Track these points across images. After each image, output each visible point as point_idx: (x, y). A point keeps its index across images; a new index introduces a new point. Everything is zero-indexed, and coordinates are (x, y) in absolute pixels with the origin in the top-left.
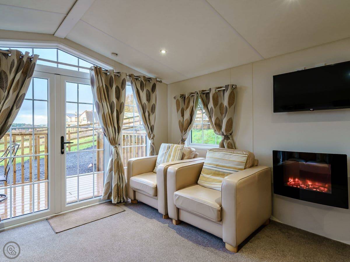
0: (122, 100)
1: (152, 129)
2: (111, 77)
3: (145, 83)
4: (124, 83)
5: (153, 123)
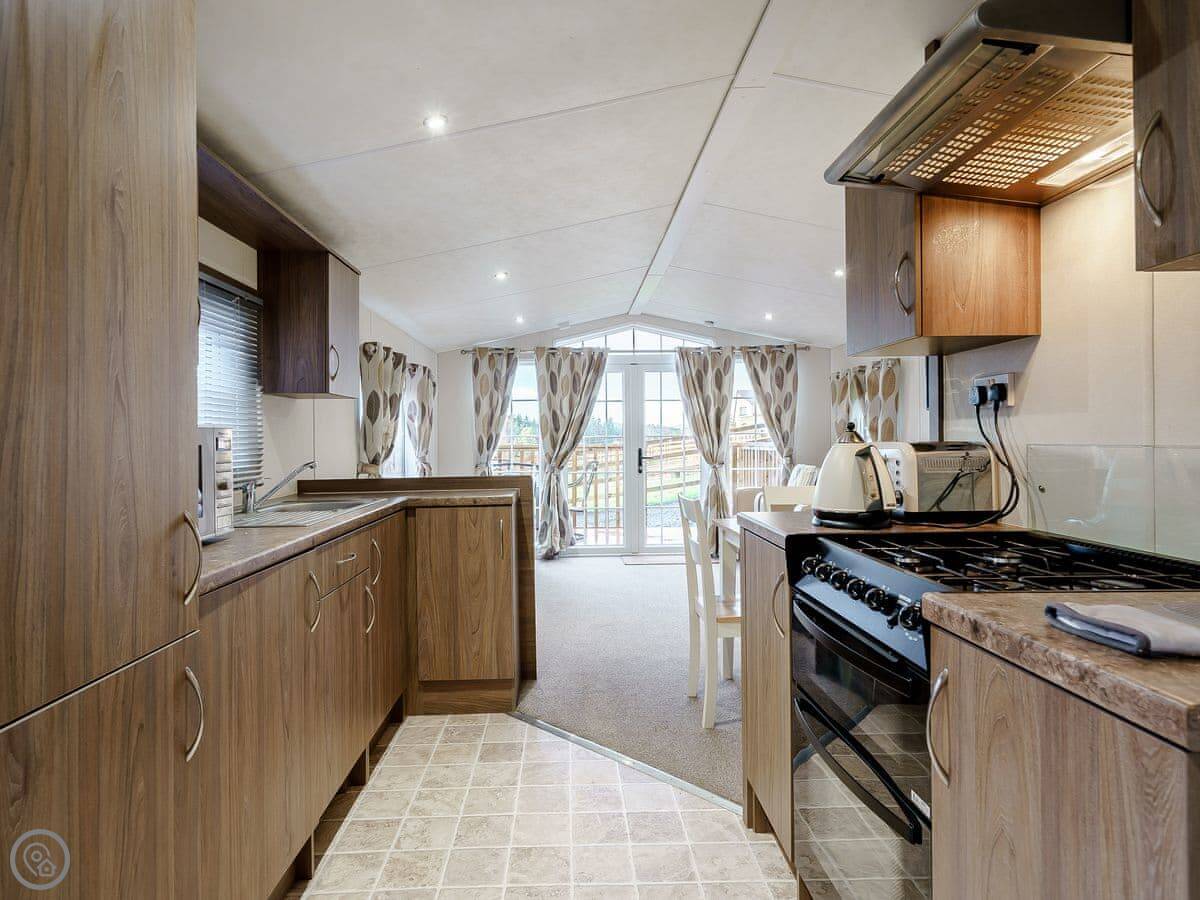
0: (725, 390)
1: (785, 438)
2: (706, 358)
3: (769, 358)
4: (728, 364)
5: (786, 426)
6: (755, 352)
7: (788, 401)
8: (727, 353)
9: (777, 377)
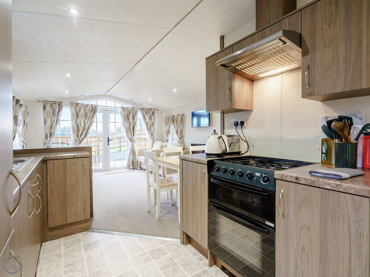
2: (130, 110)
3: (148, 111)
4: (136, 112)
5: (152, 131)
6: (144, 110)
7: (153, 124)
8: (136, 109)
9: (150, 117)
